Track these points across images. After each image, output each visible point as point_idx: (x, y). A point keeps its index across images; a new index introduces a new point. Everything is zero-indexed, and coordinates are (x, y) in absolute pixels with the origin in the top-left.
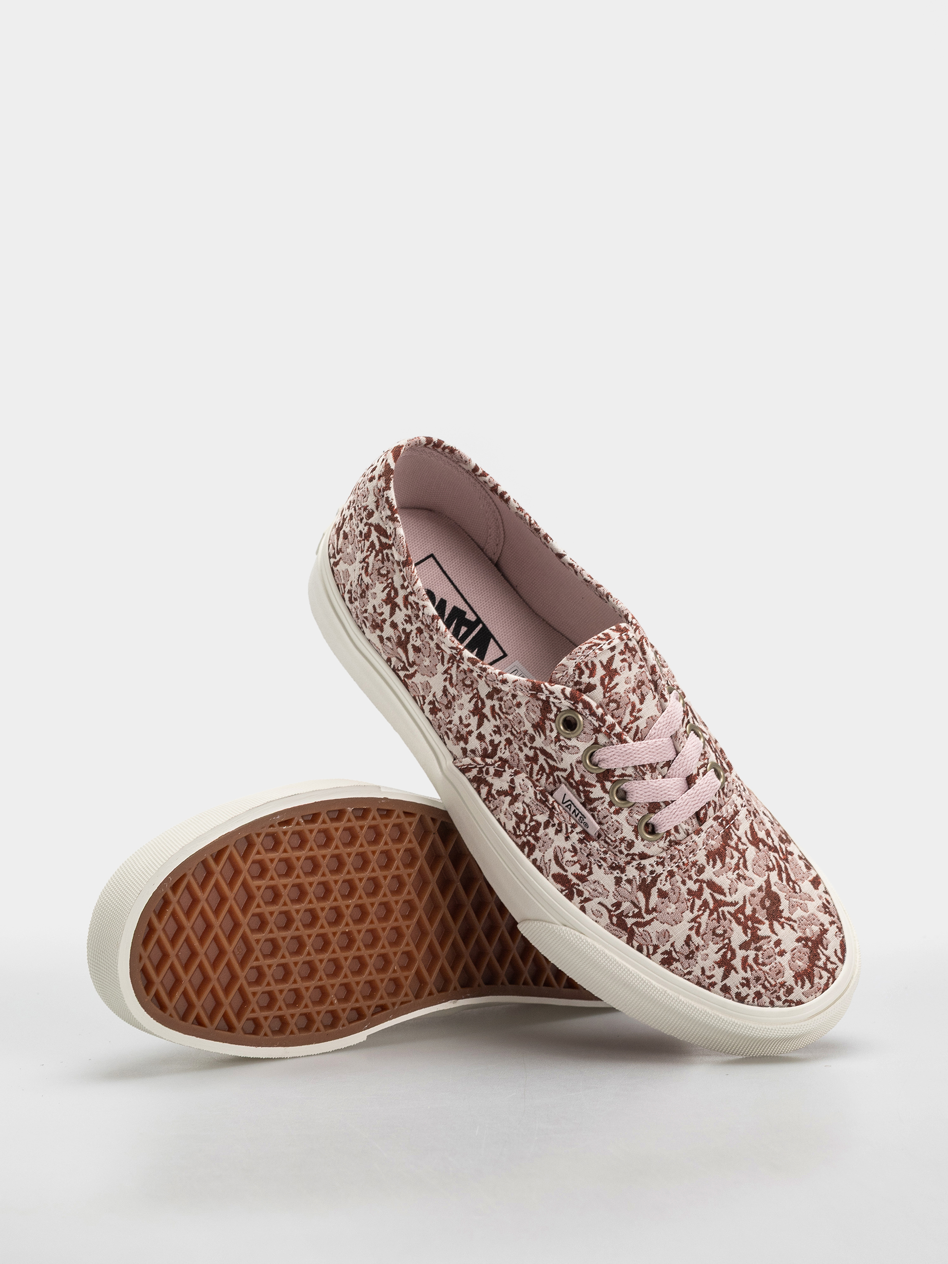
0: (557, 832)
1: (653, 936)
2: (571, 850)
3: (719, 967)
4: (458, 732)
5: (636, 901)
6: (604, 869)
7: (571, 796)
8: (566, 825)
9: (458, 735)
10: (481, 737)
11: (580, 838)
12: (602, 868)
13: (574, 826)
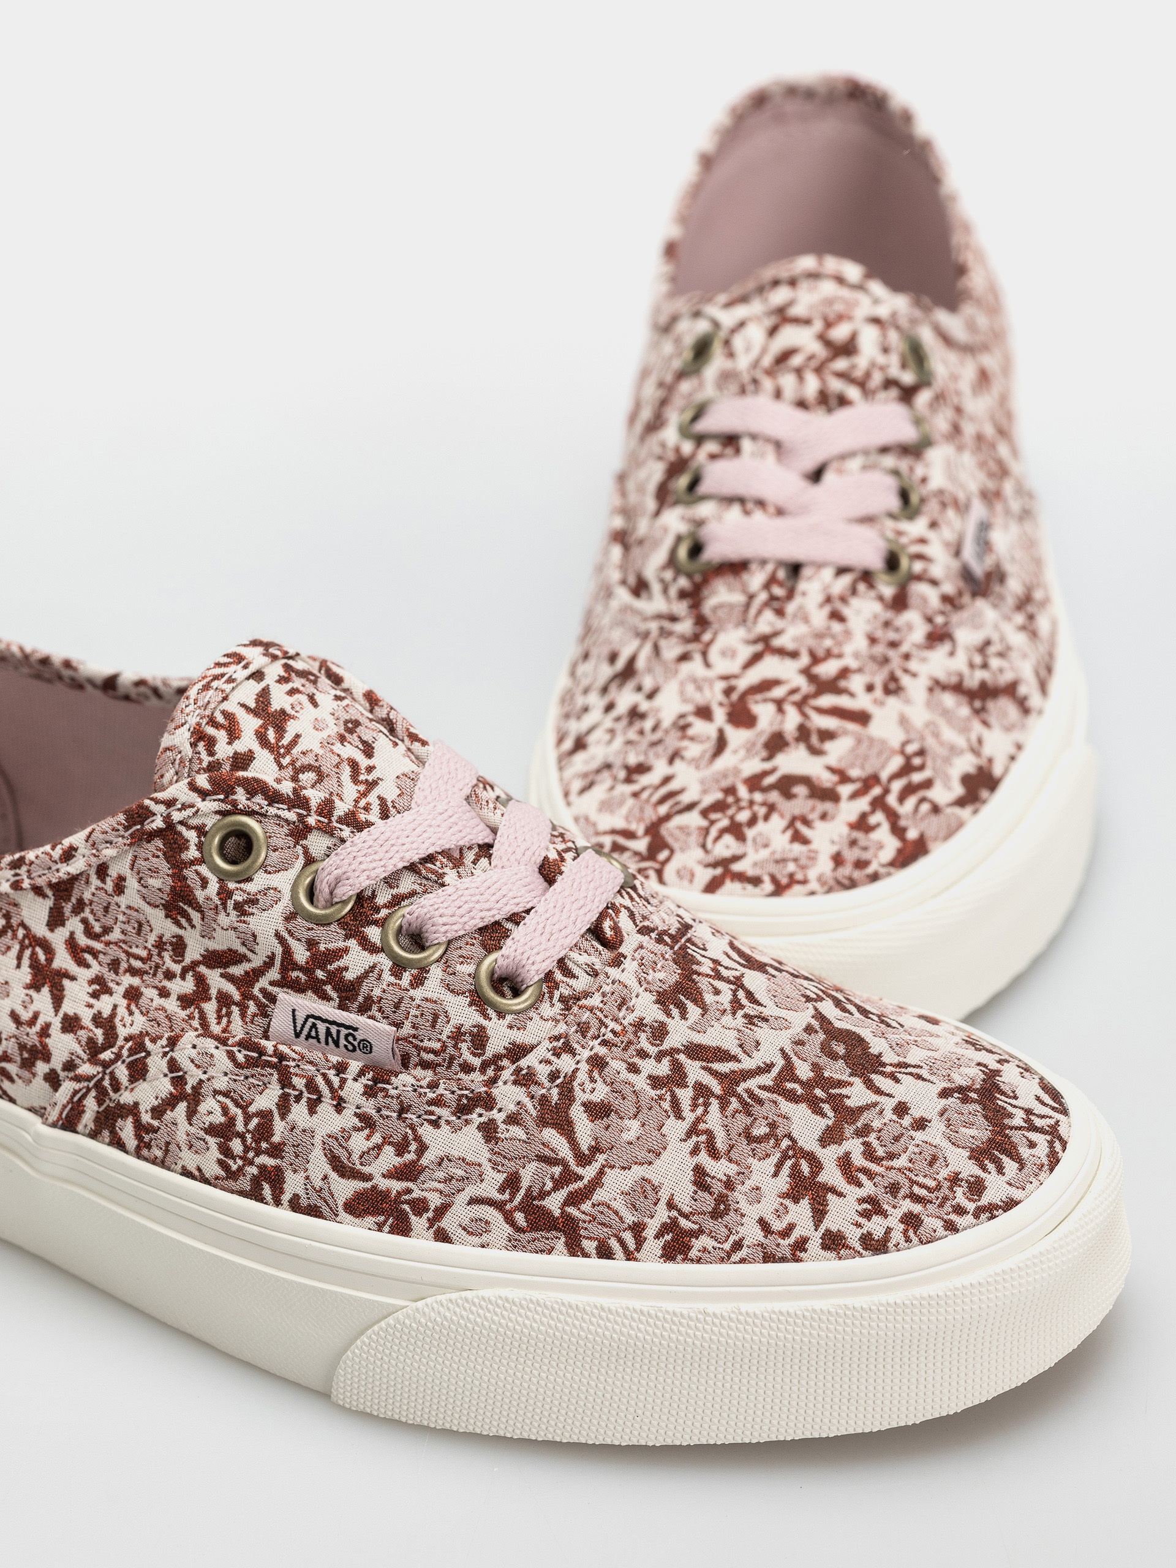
0: (312, 1108)
1: (619, 1205)
2: (359, 1125)
3: (796, 1201)
4: (22, 1047)
5: (547, 1152)
6: (448, 1122)
7: (308, 1004)
8: (324, 1075)
9: (26, 1055)
10: (71, 1024)
11: (366, 1086)
12: (442, 1122)
13: (341, 1068)
